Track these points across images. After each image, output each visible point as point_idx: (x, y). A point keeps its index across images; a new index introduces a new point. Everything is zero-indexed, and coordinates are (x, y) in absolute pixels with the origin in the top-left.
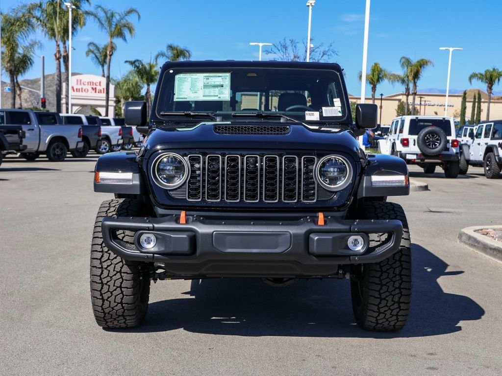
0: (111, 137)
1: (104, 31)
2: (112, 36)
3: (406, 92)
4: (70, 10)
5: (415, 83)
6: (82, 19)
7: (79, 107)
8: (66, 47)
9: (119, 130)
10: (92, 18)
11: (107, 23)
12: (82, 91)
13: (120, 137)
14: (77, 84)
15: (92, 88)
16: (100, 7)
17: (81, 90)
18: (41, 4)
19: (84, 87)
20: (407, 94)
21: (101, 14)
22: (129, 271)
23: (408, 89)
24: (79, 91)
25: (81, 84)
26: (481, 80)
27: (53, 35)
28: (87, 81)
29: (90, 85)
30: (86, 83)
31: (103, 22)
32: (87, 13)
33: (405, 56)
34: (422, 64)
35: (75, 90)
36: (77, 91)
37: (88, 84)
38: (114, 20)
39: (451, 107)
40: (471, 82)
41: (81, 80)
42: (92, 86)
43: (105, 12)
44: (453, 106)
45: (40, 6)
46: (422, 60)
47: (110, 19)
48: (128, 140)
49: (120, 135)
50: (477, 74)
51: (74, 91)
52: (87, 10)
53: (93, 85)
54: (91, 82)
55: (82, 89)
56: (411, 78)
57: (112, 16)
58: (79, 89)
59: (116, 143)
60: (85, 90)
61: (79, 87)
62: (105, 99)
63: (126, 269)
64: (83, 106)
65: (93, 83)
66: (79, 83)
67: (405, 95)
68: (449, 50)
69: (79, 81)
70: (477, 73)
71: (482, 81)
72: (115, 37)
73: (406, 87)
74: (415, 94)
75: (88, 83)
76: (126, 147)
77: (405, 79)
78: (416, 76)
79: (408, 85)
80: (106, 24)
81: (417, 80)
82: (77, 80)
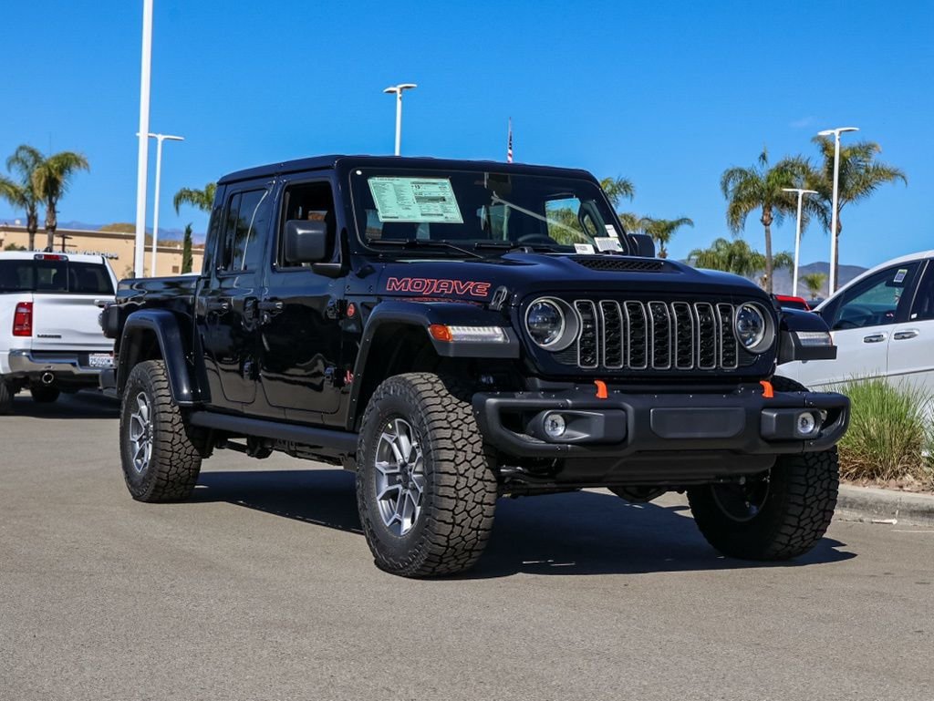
3: (29, 225)
5: (52, 207)
20: (31, 227)
23: (32, 219)
26: (198, 205)
33: (28, 145)
34: (66, 163)
39: (114, 260)
40: (177, 208)
44: (117, 258)
46: (66, 155)
50: (191, 192)
56: (40, 193)
67: (28, 230)
68: (156, 139)
70: (191, 190)
71: (202, 207)
73: (29, 212)
74: (51, 229)
77: (26, 195)
78: (52, 188)
79: (32, 209)
81: (57, 199)
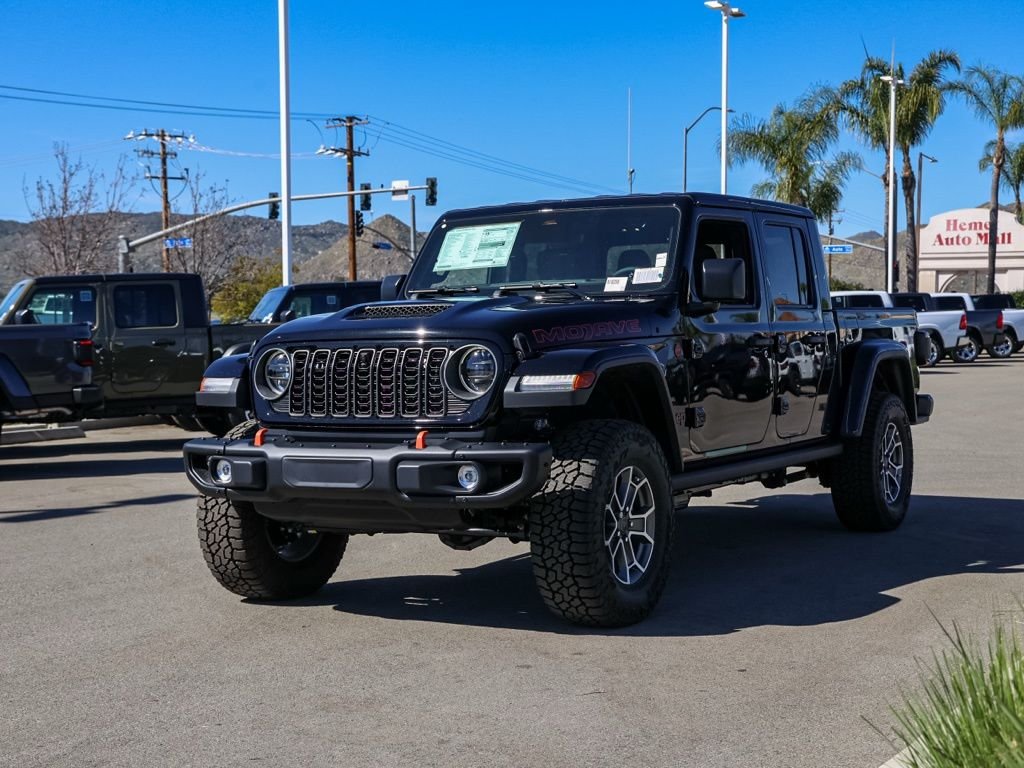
0: (943, 334)
1: (988, 119)
2: (1003, 128)
4: (893, 88)
6: (936, 102)
7: (949, 276)
8: (909, 160)
9: (960, 319)
10: (962, 95)
11: (993, 103)
12: (958, 243)
13: (964, 332)
14: (948, 229)
15: (980, 235)
16: (977, 70)
17: (955, 240)
18: (863, 83)
19: (962, 234)
21: (981, 85)
22: (236, 516)
24: (952, 243)
25: (955, 229)
27: (881, 139)
28: (967, 223)
29: (975, 228)
30: (967, 227)
31: (985, 102)
32: (952, 87)
35: (944, 242)
36: (947, 243)
37: (970, 228)
38: (1009, 91)
41: (955, 221)
42: (980, 232)
43: (989, 81)
45: (862, 85)
47: (998, 95)
48: (992, 336)
49: (961, 328)
51: (941, 243)
52: (951, 81)
53: (981, 228)
54: (975, 224)
55: (958, 237)
57: (1005, 85)
58: (952, 239)
59: (954, 344)
60: (963, 240)
61: (953, 234)
62: (987, 255)
63: (232, 511)
64: (959, 272)
65: (981, 223)
66: (952, 227)
69: (952, 222)
72: (1010, 128)
75: (970, 225)
76: (1000, 353)
80: (991, 104)
82: (949, 222)
